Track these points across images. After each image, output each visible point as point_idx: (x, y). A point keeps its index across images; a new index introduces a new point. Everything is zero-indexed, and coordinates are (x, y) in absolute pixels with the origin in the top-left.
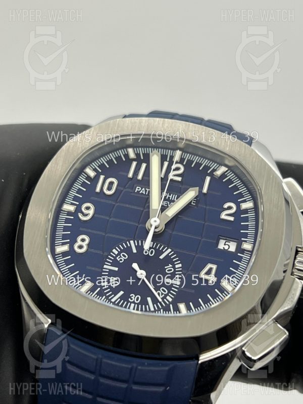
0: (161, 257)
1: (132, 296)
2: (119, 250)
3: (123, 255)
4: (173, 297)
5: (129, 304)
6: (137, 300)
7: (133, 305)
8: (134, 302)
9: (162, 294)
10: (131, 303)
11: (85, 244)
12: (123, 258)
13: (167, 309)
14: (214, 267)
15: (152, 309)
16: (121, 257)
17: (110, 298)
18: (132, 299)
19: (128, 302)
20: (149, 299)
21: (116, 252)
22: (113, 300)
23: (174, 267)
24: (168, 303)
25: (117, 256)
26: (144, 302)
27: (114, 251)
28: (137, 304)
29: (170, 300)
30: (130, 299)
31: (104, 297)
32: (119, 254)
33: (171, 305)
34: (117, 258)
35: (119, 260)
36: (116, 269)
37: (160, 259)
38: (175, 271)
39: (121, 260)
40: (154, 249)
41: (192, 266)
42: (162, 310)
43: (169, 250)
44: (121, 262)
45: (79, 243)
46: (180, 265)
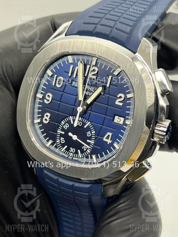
0: (85, 127)
1: (71, 149)
2: (65, 122)
3: (67, 125)
4: (90, 150)
5: (70, 153)
6: (73, 151)
7: (71, 154)
8: (72, 152)
9: (85, 148)
10: (71, 152)
11: (48, 118)
12: (67, 127)
13: (87, 157)
14: (110, 134)
15: (80, 157)
16: (65, 126)
17: (61, 149)
18: (71, 150)
19: (69, 152)
20: (79, 151)
21: (63, 123)
22: (62, 150)
23: (91, 133)
24: (88, 153)
25: (64, 125)
26: (76, 153)
27: (62, 122)
28: (73, 153)
29: (89, 152)
30: (70, 150)
31: (58, 149)
32: (65, 124)
33: (89, 155)
34: (64, 127)
35: (64, 128)
36: (63, 133)
37: (84, 128)
38: (92, 135)
39: (66, 128)
40: (82, 122)
41: (100, 133)
42: (85, 158)
43: (89, 123)
44: (66, 129)
45: (45, 117)
46: (94, 132)
